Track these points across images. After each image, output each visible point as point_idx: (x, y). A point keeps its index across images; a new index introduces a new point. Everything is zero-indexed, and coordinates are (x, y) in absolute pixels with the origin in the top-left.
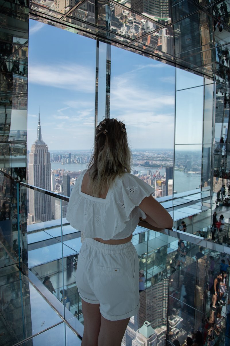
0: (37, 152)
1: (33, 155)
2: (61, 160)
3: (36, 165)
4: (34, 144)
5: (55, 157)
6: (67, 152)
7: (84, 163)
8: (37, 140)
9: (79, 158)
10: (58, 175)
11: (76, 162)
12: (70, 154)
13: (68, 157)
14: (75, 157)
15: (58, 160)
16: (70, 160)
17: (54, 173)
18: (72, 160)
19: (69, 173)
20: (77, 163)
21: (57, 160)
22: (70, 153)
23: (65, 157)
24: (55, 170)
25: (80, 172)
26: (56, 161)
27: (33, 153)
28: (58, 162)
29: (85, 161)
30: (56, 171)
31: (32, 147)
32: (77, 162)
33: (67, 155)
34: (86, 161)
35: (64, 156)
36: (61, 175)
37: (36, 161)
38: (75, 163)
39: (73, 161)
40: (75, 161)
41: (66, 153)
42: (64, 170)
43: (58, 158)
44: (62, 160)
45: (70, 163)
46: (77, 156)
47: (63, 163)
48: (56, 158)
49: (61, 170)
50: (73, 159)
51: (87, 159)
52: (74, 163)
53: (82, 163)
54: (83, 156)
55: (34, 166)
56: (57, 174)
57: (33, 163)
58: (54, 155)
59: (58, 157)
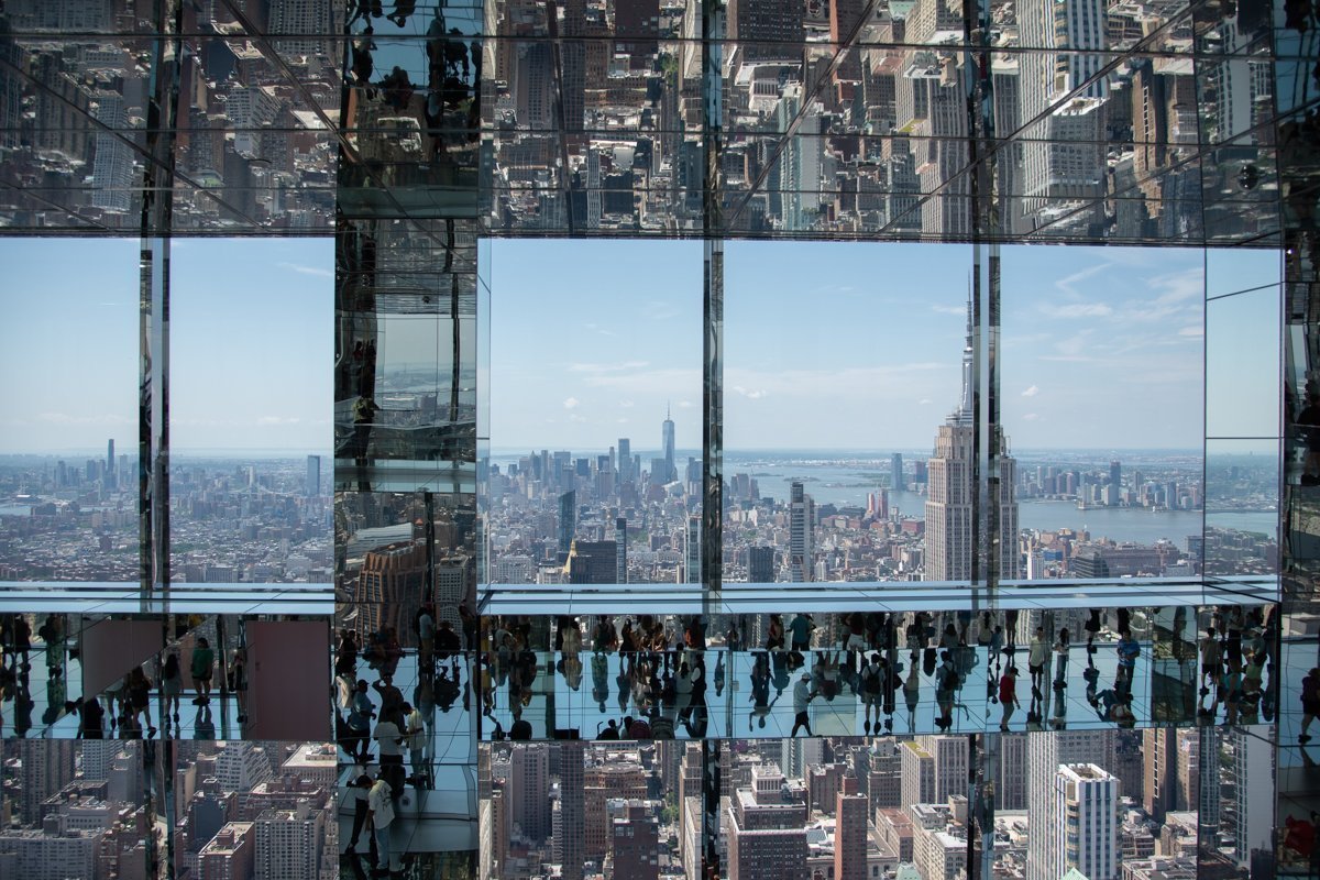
0: (962, 457)
1: (944, 467)
2: (1074, 492)
3: (958, 506)
4: (948, 426)
5: (1049, 476)
6: (1105, 460)
7: (1182, 509)
8: (961, 408)
9: (1158, 487)
10: (1059, 556)
11: (1146, 503)
12: (1116, 469)
13: (1107, 481)
14: (1140, 480)
15: (1064, 490)
16: (1117, 493)
17: (1043, 545)
18: (1124, 493)
19: (1109, 547)
20: (1149, 508)
21: (1058, 491)
22: (1118, 464)
23: (1092, 479)
24: (1044, 532)
25: (1161, 546)
26: (1054, 497)
27: (944, 461)
28: (1060, 498)
29: (1189, 501)
30: (1051, 537)
31: (942, 435)
32: (1151, 503)
33: (1104, 468)
34: (1194, 502)
35: (1090, 473)
36: (1073, 555)
37: (957, 492)
38: (1140, 505)
39: (1132, 497)
40: (1139, 499)
41: (1101, 463)
42: (1087, 536)
43: (1062, 482)
44: (1080, 492)
45: (1115, 504)
46: (1152, 475)
47: (1085, 504)
48: (1054, 480)
49: (1073, 536)
50: (1130, 489)
51: (1197, 492)
52: (1134, 504)
53: (1176, 507)
54: (1179, 475)
55: (949, 510)
56: (1054, 550)
57: (945, 500)
58: (1044, 471)
59: (1064, 479)
